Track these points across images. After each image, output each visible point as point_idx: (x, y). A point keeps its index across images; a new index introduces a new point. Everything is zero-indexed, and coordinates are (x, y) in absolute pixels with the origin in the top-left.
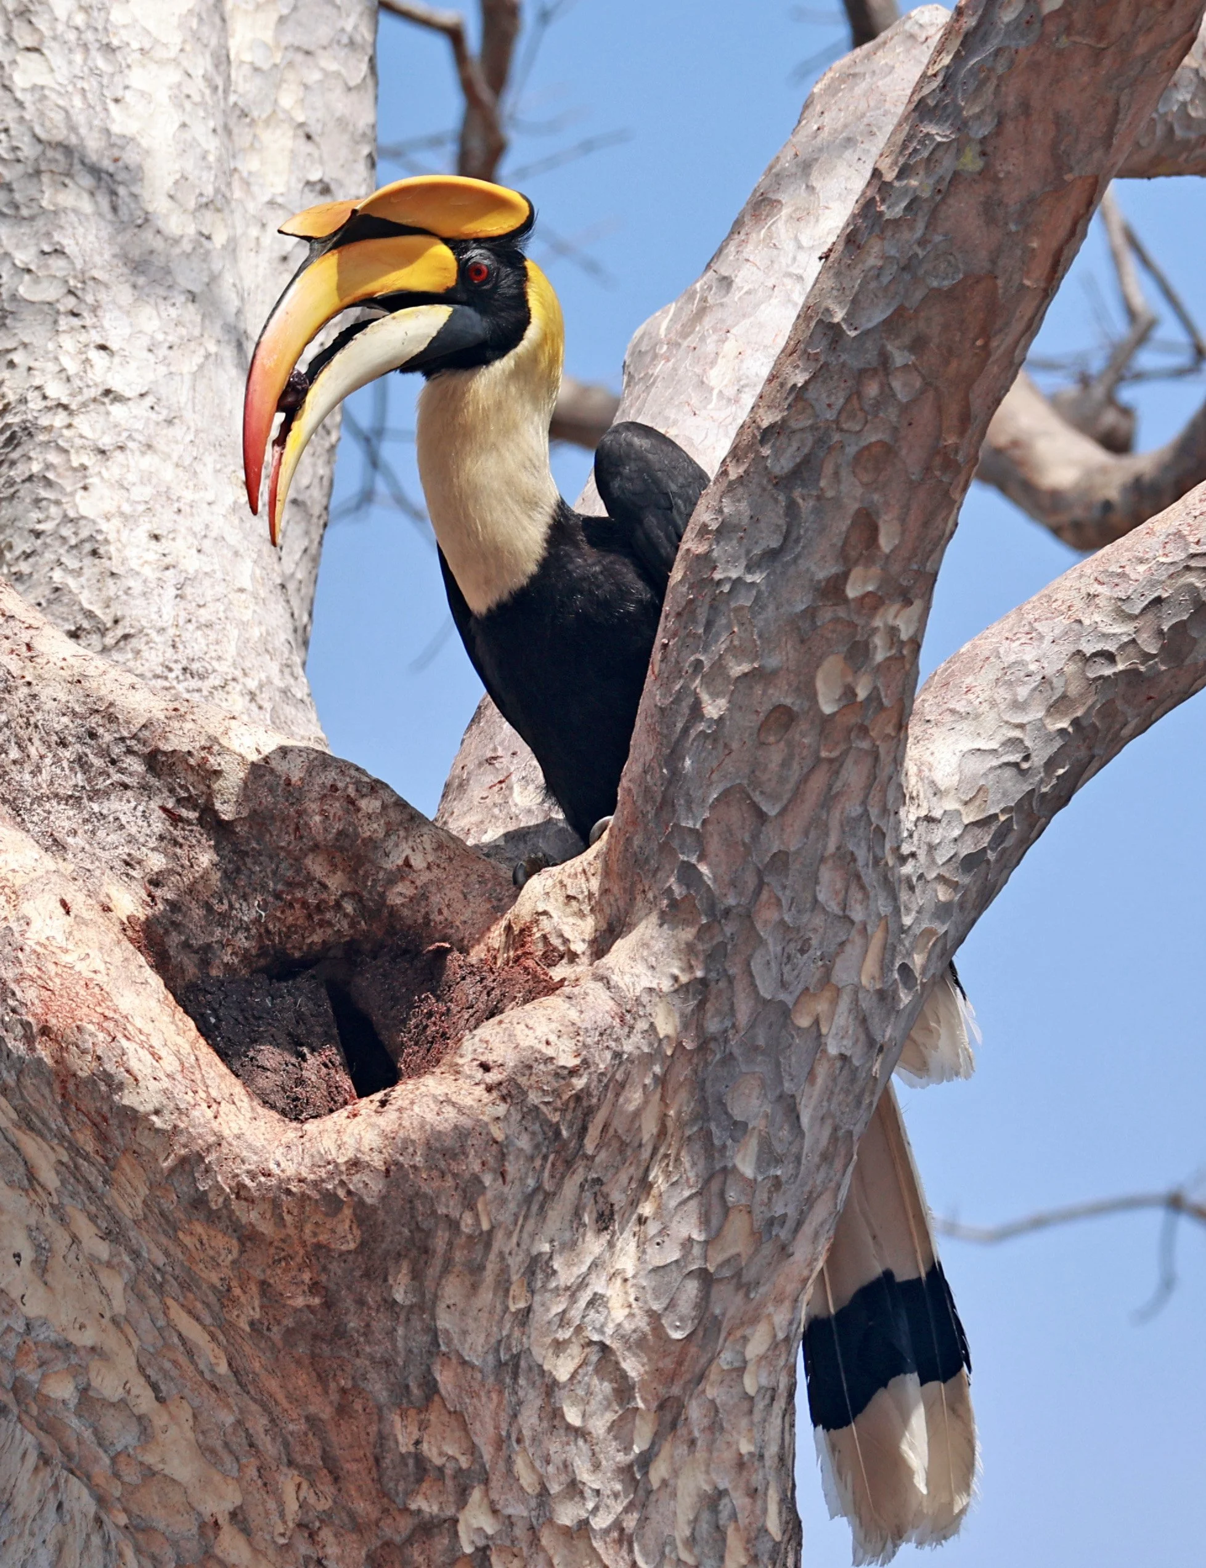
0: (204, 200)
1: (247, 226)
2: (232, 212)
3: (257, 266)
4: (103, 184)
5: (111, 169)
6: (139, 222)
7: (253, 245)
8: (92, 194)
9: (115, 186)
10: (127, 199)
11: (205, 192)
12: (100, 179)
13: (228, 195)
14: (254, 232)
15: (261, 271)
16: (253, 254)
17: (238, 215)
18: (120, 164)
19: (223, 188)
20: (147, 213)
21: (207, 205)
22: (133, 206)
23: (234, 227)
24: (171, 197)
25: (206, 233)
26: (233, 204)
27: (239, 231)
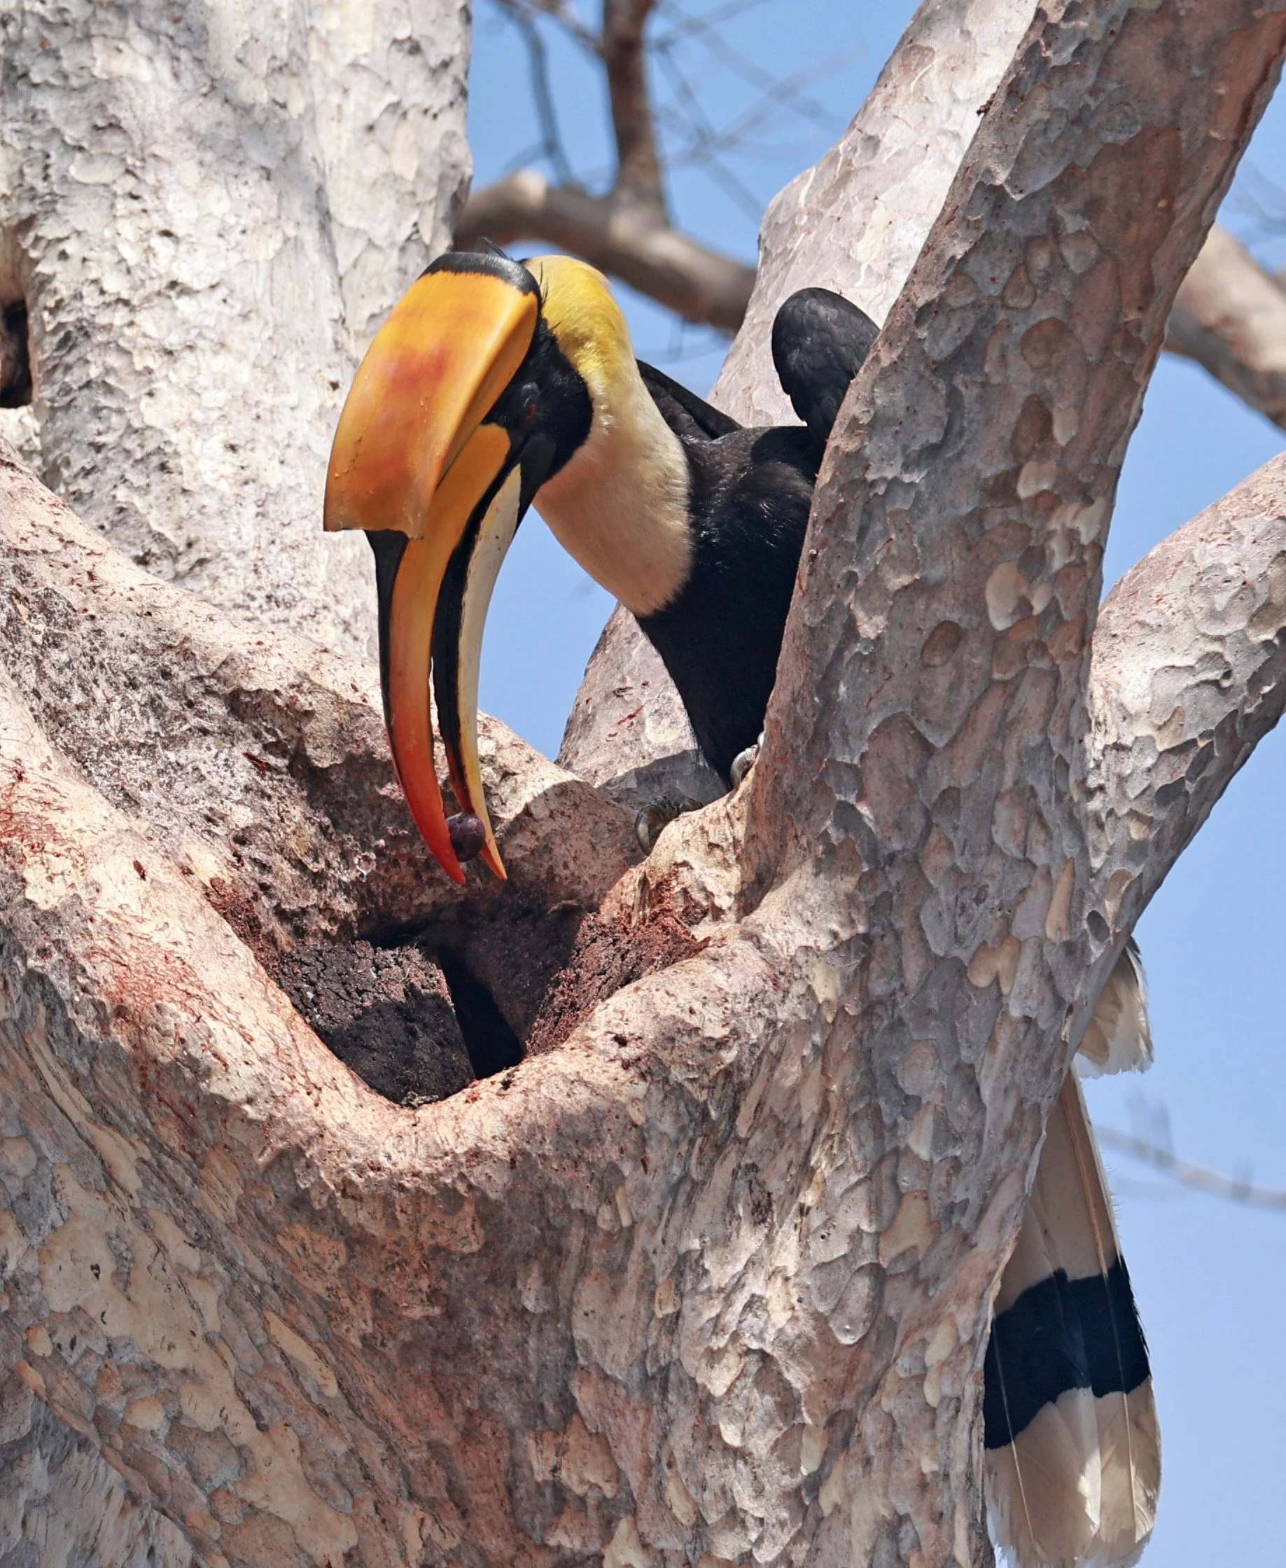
0: (277, 63)
1: (327, 92)
2: (309, 76)
3: (339, 138)
4: (162, 48)
5: (171, 31)
6: (205, 90)
7: (334, 112)
8: (150, 59)
9: (176, 51)
10: (191, 65)
11: (278, 54)
12: (159, 42)
13: (305, 57)
14: (335, 98)
15: (344, 143)
16: (334, 124)
17: (316, 79)
18: (181, 25)
19: (299, 49)
20: (213, 80)
21: (280, 69)
22: (197, 72)
23: (312, 94)
24: (240, 61)
25: (281, 100)
26: (311, 68)
27: (318, 98)
